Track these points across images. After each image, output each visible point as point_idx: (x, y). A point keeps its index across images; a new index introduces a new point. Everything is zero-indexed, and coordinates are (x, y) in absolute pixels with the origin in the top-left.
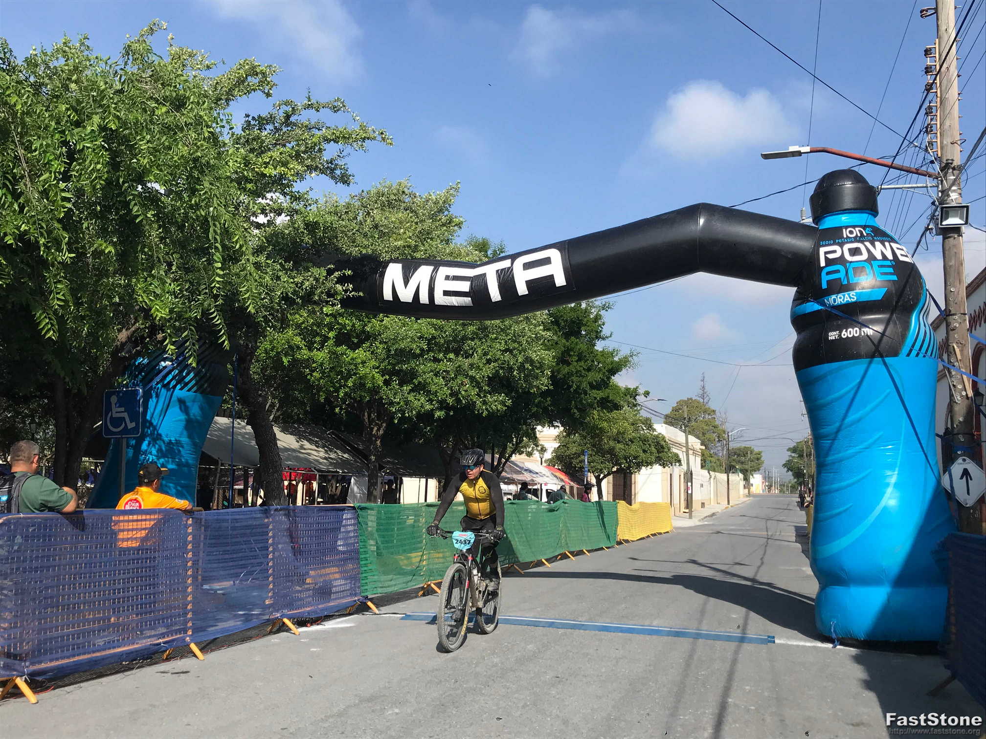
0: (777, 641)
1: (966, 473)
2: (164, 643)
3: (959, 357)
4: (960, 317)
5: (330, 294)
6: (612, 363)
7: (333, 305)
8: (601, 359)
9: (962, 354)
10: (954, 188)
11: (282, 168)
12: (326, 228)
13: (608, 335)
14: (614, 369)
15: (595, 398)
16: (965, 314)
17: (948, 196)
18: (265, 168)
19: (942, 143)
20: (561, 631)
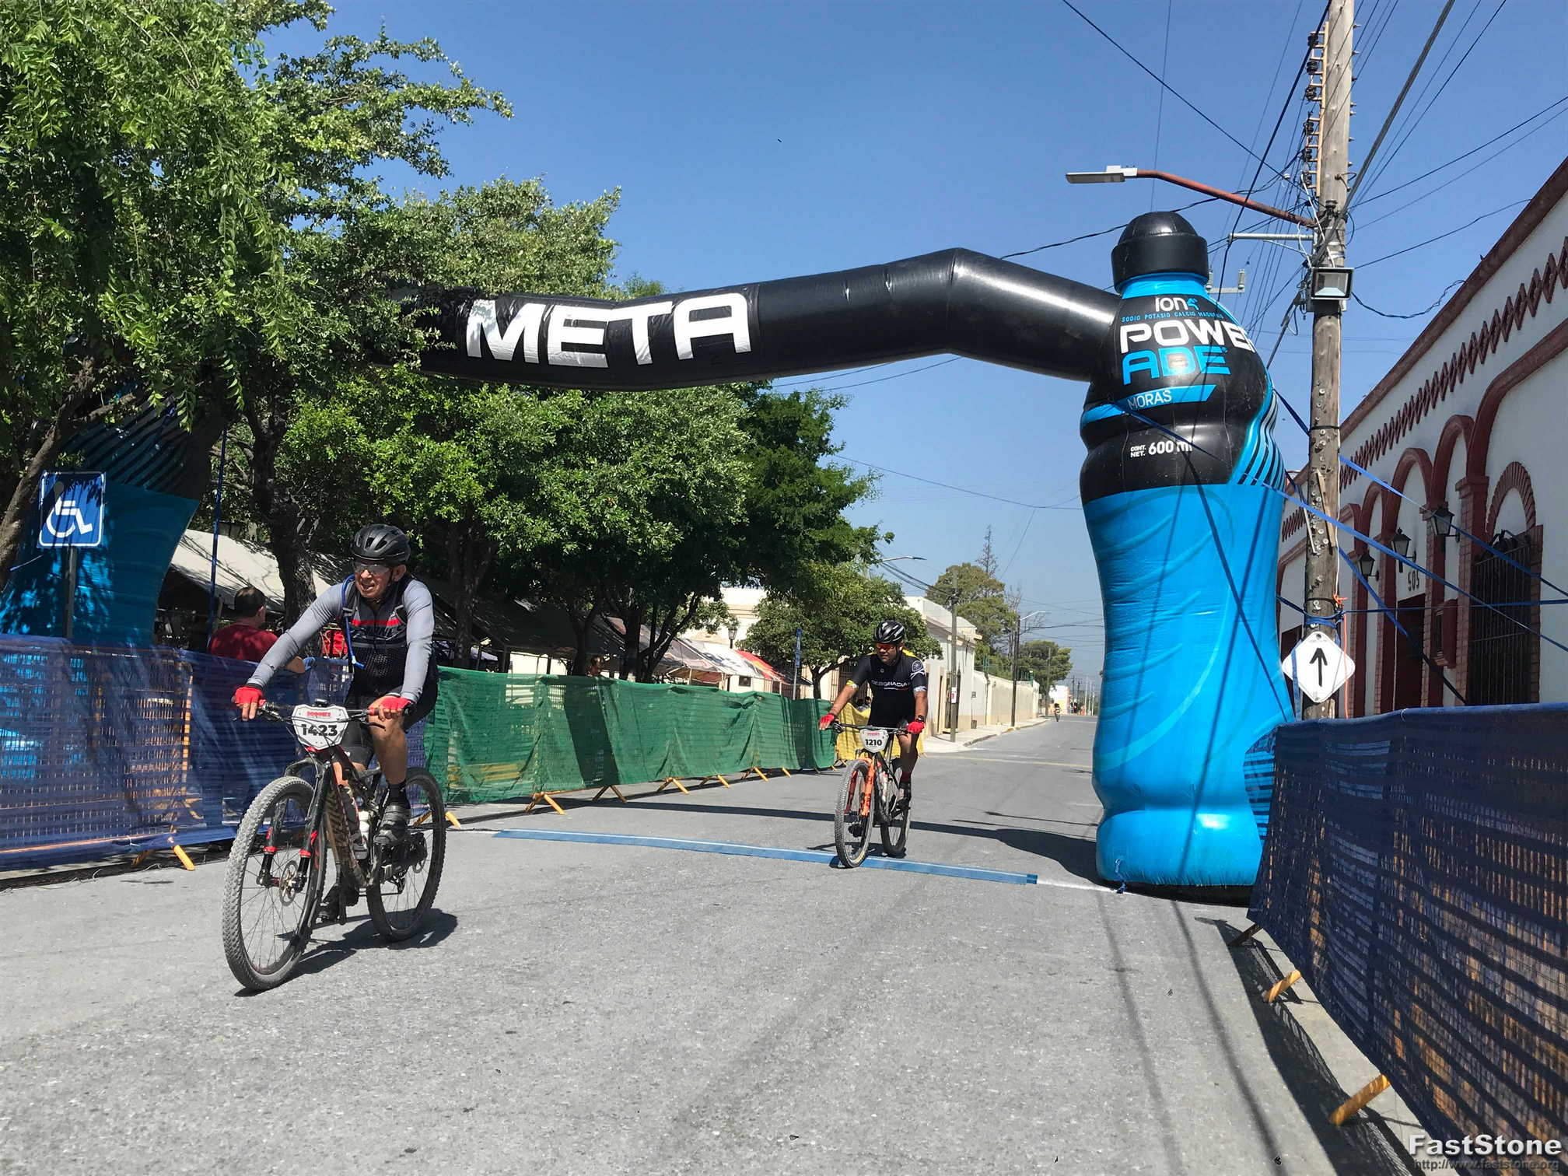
0: (1039, 881)
1: (1319, 655)
2: (135, 842)
3: (1323, 489)
4: (1329, 433)
5: (404, 345)
6: (841, 488)
7: (410, 359)
8: (824, 481)
9: (1327, 486)
10: (1332, 243)
11: (338, 141)
12: (403, 240)
13: (838, 446)
14: (844, 498)
15: (813, 541)
16: (1336, 428)
17: (1326, 254)
18: (312, 138)
19: (1323, 176)
20: (730, 857)
